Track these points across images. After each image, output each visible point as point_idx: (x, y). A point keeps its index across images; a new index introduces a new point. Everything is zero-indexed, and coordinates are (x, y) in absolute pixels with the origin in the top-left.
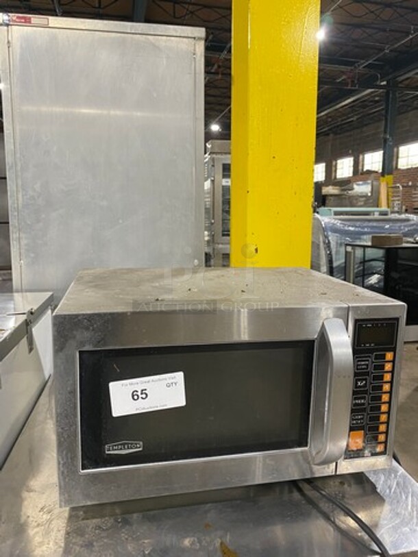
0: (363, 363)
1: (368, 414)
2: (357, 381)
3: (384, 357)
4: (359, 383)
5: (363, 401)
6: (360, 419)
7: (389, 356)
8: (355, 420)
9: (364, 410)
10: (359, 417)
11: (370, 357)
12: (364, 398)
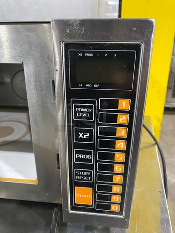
0: (84, 110)
1: (97, 172)
2: (77, 132)
3: (115, 104)
4: (81, 135)
5: (88, 157)
6: (87, 176)
7: (124, 104)
8: (80, 175)
9: (91, 167)
10: (85, 173)
11: (94, 103)
12: (90, 153)
